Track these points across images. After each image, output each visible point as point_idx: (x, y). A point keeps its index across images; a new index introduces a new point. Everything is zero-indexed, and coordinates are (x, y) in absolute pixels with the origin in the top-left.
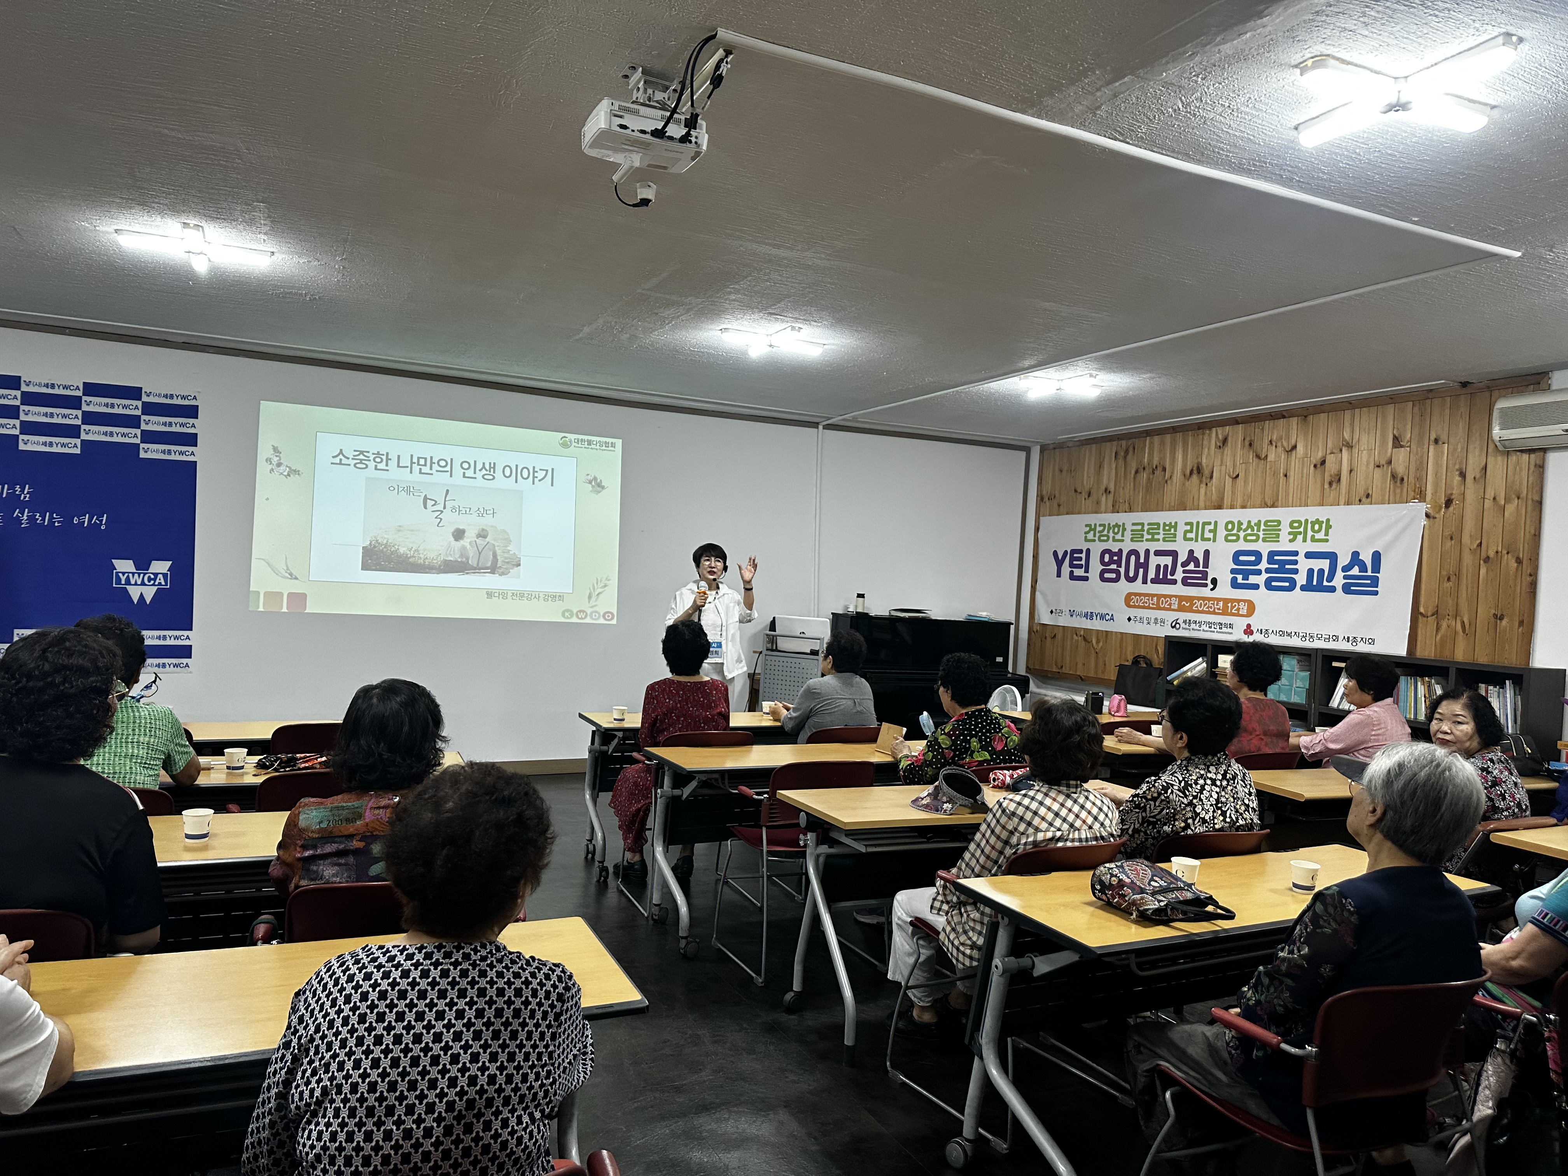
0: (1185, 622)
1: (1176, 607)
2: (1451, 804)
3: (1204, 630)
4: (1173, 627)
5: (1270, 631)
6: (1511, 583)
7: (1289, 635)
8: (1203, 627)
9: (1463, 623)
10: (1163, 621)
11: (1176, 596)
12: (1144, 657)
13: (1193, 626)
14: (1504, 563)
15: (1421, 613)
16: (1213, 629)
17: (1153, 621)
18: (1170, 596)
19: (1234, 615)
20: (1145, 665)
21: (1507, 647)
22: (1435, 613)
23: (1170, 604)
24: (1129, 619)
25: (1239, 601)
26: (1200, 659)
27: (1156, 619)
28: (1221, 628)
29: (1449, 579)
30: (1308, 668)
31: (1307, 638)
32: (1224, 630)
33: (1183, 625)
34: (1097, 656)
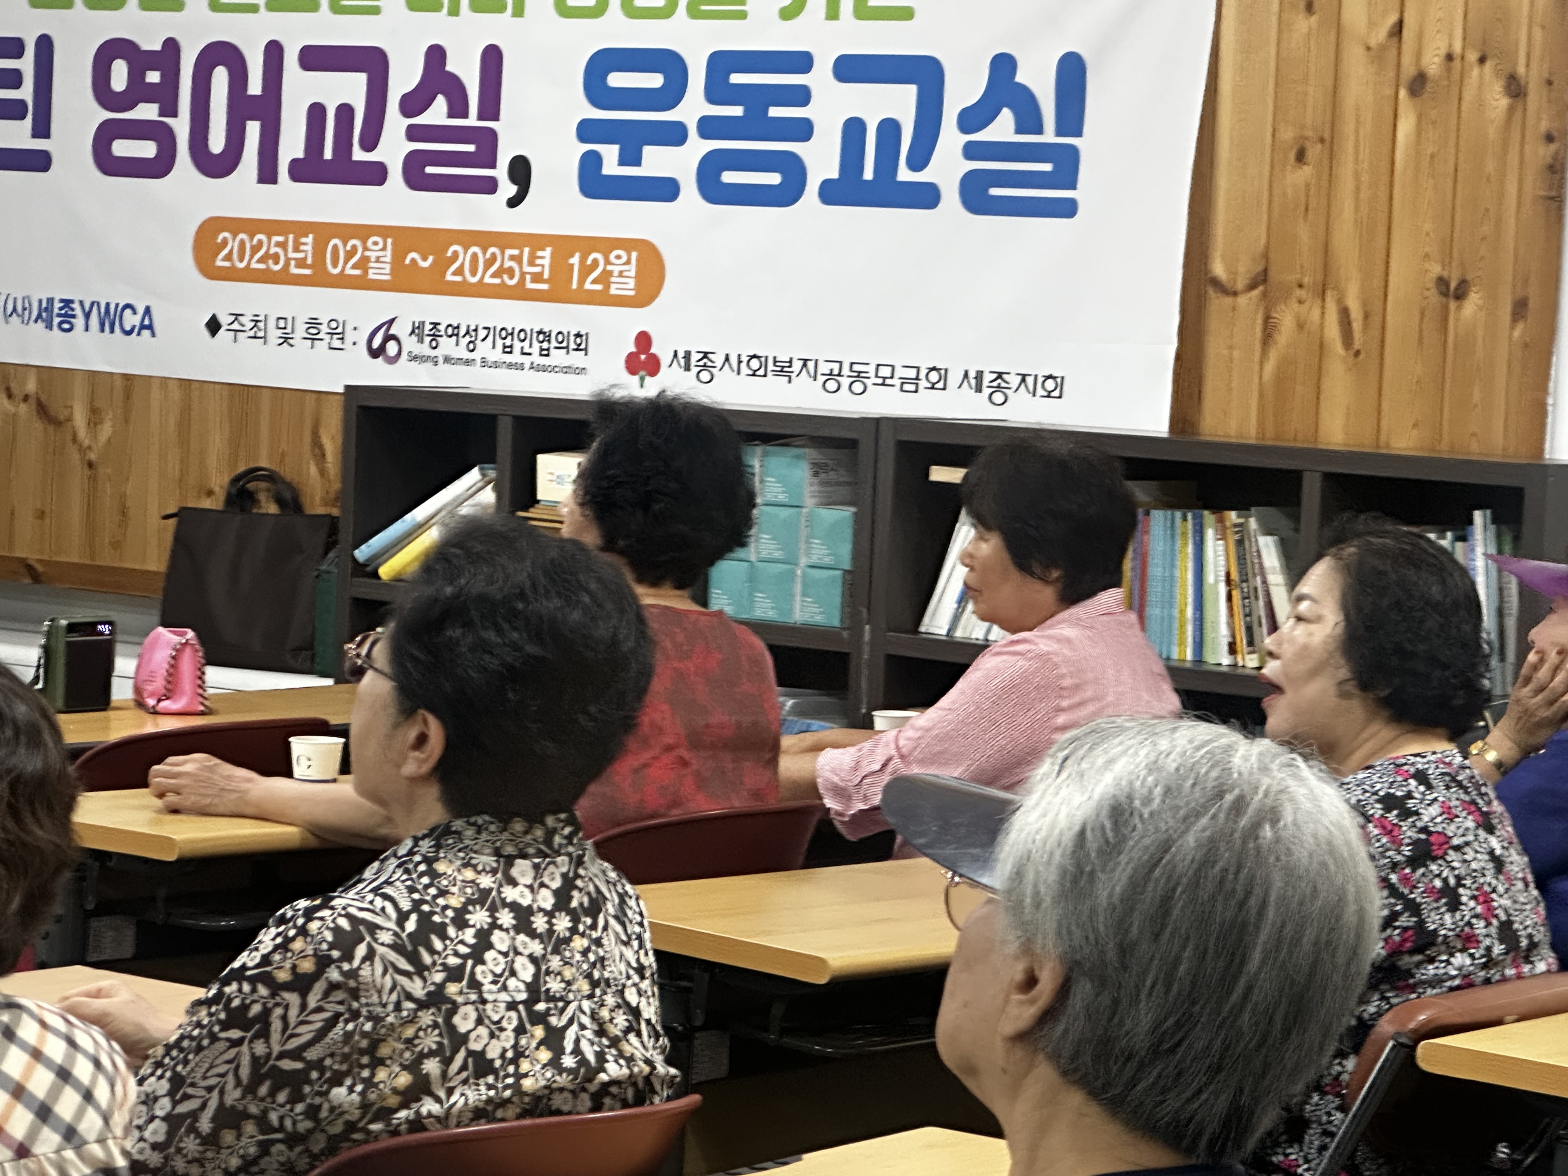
0: (417, 330)
1: (380, 272)
2: (1279, 941)
3: (484, 362)
4: (375, 353)
5: (719, 360)
6: (1490, 166)
7: (783, 370)
8: (484, 349)
9: (1344, 314)
10: (338, 332)
11: (384, 231)
12: (272, 477)
13: (447, 346)
14: (1469, 95)
15: (1215, 282)
16: (516, 357)
17: (301, 331)
18: (364, 232)
19: (591, 299)
20: (272, 509)
21: (1477, 396)
22: (1260, 279)
23: (363, 264)
24: (214, 326)
25: (607, 245)
26: (474, 476)
27: (313, 323)
28: (545, 353)
29: (1301, 156)
30: (844, 491)
31: (845, 382)
32: (558, 357)
33: (410, 344)
34: (93, 479)
